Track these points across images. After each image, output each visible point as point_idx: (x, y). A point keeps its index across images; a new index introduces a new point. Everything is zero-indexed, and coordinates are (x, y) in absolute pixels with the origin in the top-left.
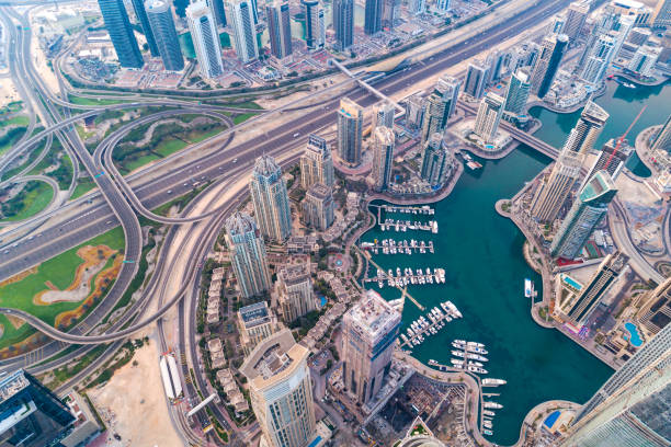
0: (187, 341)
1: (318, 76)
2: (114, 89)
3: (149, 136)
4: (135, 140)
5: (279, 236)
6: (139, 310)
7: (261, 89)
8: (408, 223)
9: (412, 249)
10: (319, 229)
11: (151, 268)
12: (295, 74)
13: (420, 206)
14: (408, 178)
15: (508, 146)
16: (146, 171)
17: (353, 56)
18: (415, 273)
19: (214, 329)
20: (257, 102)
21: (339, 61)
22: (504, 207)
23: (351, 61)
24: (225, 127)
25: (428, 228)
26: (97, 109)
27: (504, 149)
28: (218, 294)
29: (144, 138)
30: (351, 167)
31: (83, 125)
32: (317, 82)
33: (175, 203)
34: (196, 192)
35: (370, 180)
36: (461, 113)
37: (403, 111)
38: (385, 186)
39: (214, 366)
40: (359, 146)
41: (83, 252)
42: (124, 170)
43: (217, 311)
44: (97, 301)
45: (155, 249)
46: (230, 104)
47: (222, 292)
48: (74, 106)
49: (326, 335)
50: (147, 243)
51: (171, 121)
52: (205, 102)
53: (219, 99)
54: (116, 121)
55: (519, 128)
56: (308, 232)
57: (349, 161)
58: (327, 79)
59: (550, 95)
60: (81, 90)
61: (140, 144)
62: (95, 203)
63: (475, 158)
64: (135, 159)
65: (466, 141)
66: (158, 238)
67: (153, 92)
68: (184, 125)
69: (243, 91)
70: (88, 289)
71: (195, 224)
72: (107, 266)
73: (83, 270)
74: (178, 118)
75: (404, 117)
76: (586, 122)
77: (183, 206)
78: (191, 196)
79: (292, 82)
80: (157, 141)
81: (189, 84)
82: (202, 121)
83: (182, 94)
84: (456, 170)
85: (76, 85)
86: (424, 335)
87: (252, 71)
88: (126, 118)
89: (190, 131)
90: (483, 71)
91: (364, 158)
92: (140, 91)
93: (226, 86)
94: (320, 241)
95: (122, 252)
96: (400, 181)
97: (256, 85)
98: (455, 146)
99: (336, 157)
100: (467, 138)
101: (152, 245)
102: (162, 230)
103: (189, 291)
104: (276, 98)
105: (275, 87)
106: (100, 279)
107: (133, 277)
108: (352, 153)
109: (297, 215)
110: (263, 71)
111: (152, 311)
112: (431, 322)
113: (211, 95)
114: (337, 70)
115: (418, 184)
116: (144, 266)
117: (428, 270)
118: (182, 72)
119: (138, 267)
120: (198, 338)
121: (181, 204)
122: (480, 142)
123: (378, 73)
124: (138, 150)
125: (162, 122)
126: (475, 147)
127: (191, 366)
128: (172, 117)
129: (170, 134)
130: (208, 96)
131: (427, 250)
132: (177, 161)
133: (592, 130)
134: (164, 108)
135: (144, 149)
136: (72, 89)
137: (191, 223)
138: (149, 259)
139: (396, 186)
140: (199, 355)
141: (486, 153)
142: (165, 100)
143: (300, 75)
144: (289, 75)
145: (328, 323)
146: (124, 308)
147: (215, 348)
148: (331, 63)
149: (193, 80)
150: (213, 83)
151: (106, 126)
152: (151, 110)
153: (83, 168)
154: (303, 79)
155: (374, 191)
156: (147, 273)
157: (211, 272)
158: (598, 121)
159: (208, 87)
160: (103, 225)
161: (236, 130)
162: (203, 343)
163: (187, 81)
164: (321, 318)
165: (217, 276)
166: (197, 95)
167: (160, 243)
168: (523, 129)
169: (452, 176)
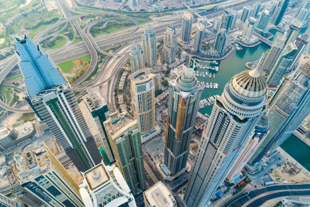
0: (110, 94)
1: (177, 10)
2: (94, 8)
3: (104, 26)
4: (99, 26)
5: (151, 64)
6: (93, 82)
7: (152, 13)
8: (206, 66)
9: (206, 75)
10: (168, 63)
11: (99, 70)
12: (167, 8)
13: (212, 61)
14: (209, 49)
15: (256, 42)
16: (102, 37)
17: (194, 3)
18: (205, 84)
19: (121, 91)
20: (150, 17)
21: (188, 5)
22: (249, 65)
23: (193, 5)
24: (135, 25)
25: (214, 69)
26: (86, 14)
27: (254, 43)
28: (124, 80)
29: (102, 26)
30: (185, 43)
31: (80, 19)
32: (177, 12)
33: (112, 49)
34: (120, 46)
35: (193, 49)
36: (237, 28)
37: (211, 25)
38: (198, 51)
39: (119, 103)
40: (190, 36)
41: (75, 61)
42: (94, 36)
43: (123, 85)
44: (78, 77)
45: (102, 63)
46: (139, 17)
47: (126, 80)
48: (77, 12)
49: (164, 99)
50: (99, 61)
51: (114, 21)
52: (128, 15)
53: (135, 15)
54: (93, 19)
55: (263, 36)
56: (163, 64)
57: (184, 41)
58: (181, 11)
59: (281, 24)
60: (80, 7)
61: (101, 28)
62: (81, 46)
63: (240, 46)
64: (98, 33)
65: (237, 39)
66: (103, 60)
67: (108, 10)
68: (119, 23)
69: (145, 13)
70: (75, 74)
71: (119, 57)
72: (84, 67)
73: (74, 67)
74: (117, 20)
75: (211, 27)
76: (291, 28)
77: (114, 51)
78: (118, 47)
79: (166, 11)
80: (108, 27)
81: (123, 8)
82: (127, 22)
83: (120, 12)
84: (231, 49)
85: (79, 5)
86: (205, 105)
87: (149, 6)
88: (97, 18)
89: (121, 25)
90: (250, 10)
91: (191, 41)
92: (103, 9)
93: (138, 10)
94: (168, 67)
95: (89, 63)
96: (205, 50)
97: (150, 11)
98: (232, 41)
99: (179, 40)
100: (238, 38)
101: (101, 62)
102: (106, 57)
103: (113, 77)
104: (158, 16)
105: (158, 12)
106: (80, 71)
107: (92, 71)
108: (186, 38)
109: (160, 57)
110: (154, 6)
111: (99, 83)
112: (208, 101)
113: (132, 13)
114: (186, 8)
115: (212, 51)
116: (97, 68)
117: (211, 83)
118: (121, 4)
119: (95, 68)
120: (114, 94)
121: (114, 50)
122: (244, 40)
123: (203, 10)
124: (100, 30)
125: (110, 21)
126: (241, 41)
127: (110, 102)
128: (115, 19)
129: (113, 25)
130: (130, 13)
131: (212, 76)
132: (114, 35)
133: (294, 32)
134: (112, 16)
135: (102, 30)
136: (77, 6)
137: (117, 56)
138: (99, 66)
139: (203, 52)
140: (114, 99)
141: (246, 44)
142: (113, 13)
143: (169, 9)
144: (165, 8)
145: (166, 94)
146: (87, 81)
147: (120, 97)
148: (184, 5)
149: (125, 7)
150: (133, 9)
151: (89, 20)
152: (107, 16)
153: (78, 34)
154: (171, 10)
155: (194, 53)
156: (98, 71)
157: (122, 73)
158: (297, 28)
159: (131, 10)
160: (84, 53)
161: (140, 26)
162: (116, 95)
163: (122, 7)
164: (163, 93)
165: (125, 74)
166: (126, 12)
167: (104, 61)
168: (265, 37)
169: (229, 51)
